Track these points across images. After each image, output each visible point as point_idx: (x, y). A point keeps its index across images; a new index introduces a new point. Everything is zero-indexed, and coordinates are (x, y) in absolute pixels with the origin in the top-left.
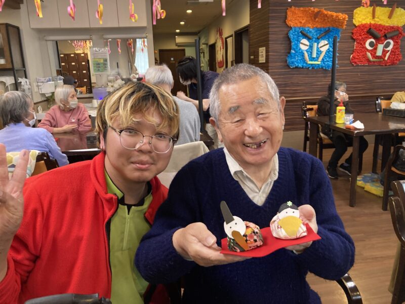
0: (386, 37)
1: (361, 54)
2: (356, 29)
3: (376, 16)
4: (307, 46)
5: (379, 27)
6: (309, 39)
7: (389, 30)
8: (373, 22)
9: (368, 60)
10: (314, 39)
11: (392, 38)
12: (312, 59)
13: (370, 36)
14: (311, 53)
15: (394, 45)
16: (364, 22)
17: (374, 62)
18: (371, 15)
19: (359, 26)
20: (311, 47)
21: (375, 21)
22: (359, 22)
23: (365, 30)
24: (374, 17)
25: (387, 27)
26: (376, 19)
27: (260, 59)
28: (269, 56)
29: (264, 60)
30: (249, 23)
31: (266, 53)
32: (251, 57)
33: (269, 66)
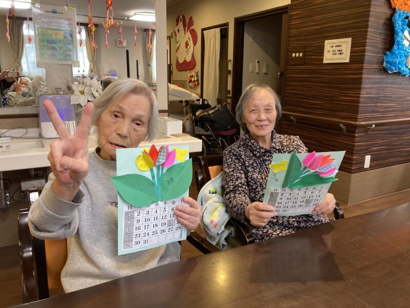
4: (408, 41)
27: (329, 57)
28: (364, 52)
29: (346, 58)
30: (290, 3)
31: (352, 47)
32: (294, 55)
33: (362, 69)
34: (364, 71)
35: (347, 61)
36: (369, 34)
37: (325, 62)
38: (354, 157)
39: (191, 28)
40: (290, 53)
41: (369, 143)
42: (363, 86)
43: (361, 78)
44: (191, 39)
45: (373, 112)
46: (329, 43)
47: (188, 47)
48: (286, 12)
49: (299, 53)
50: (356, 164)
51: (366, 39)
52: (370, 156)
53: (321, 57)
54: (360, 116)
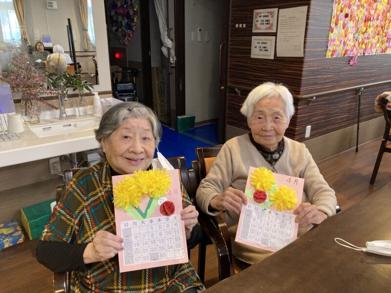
32: (237, 26)
38: (297, 129)
40: (233, 24)
41: (310, 114)
45: (314, 84)
49: (243, 24)
50: (298, 134)
52: (310, 126)
54: (302, 89)
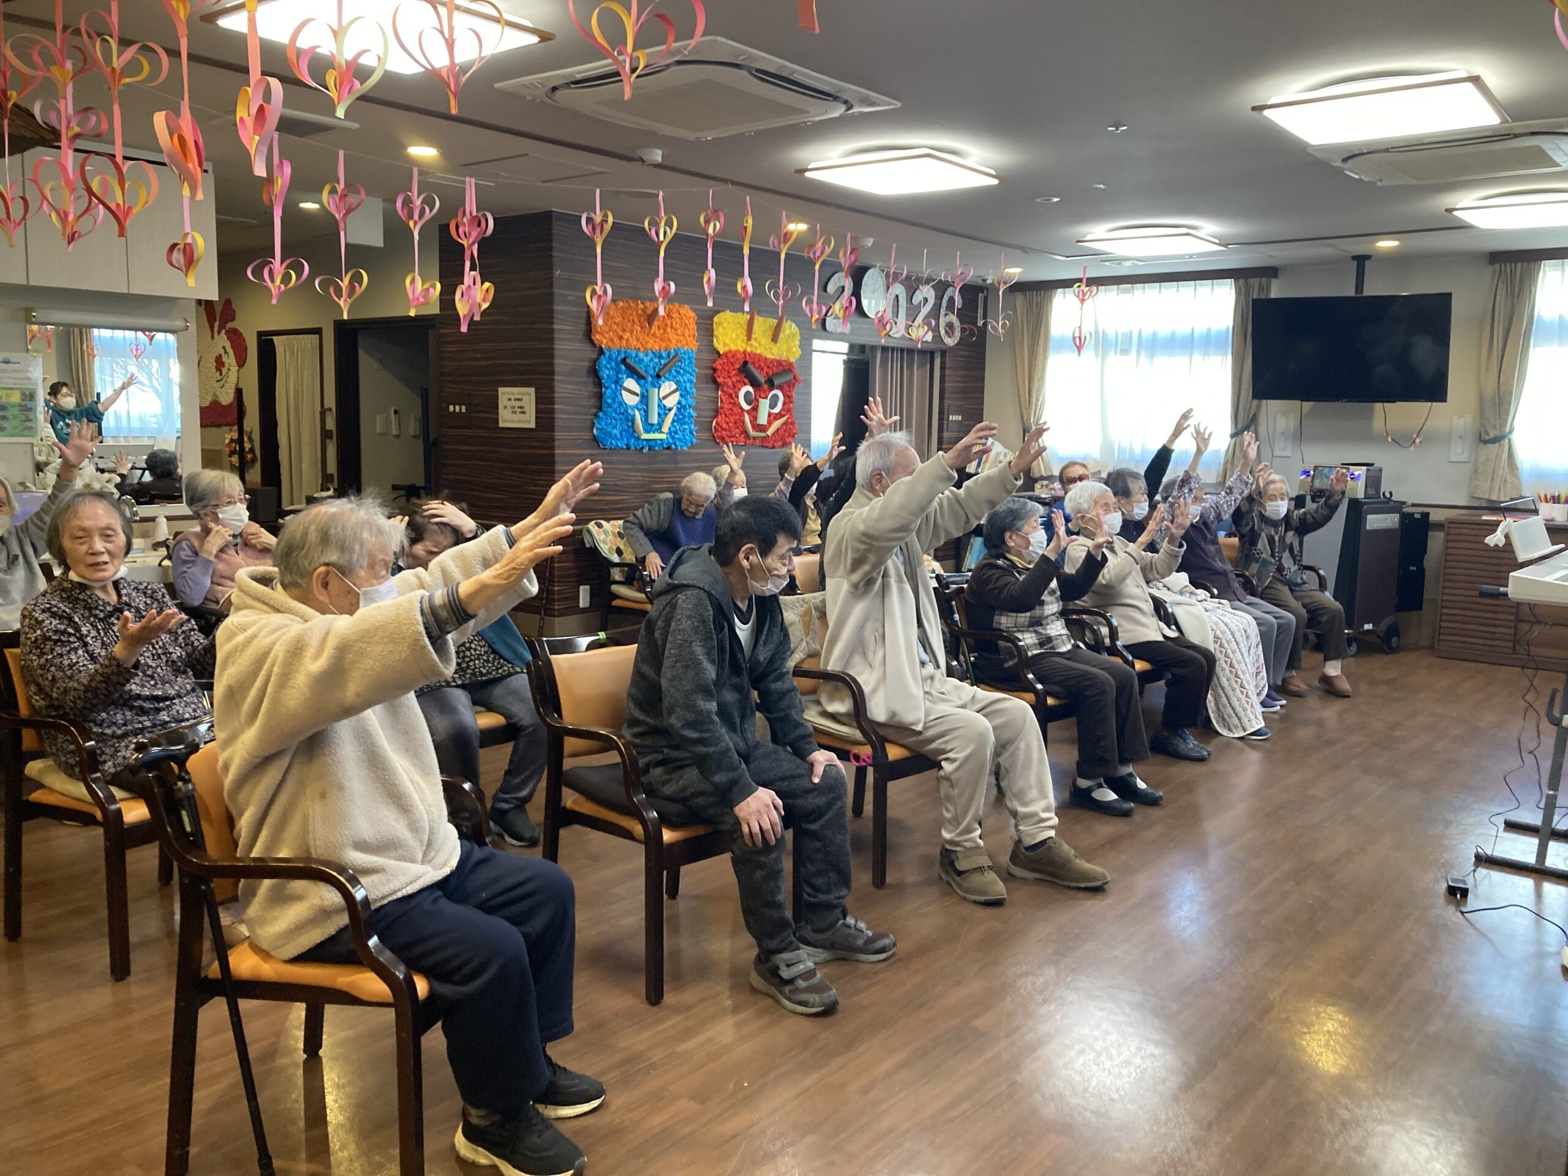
0: (772, 386)
1: (732, 418)
2: (719, 361)
3: (754, 336)
4: (636, 394)
5: (759, 359)
6: (639, 377)
7: (775, 370)
8: (749, 350)
9: (745, 432)
10: (650, 379)
11: (780, 388)
12: (649, 427)
13: (746, 381)
14: (646, 411)
15: (784, 404)
16: (733, 348)
17: (754, 438)
18: (745, 332)
19: (726, 354)
20: (645, 398)
21: (751, 346)
22: (725, 344)
23: (737, 366)
24: (749, 337)
25: (772, 361)
26: (753, 342)
27: (508, 418)
28: (553, 412)
29: (529, 421)
30: (437, 311)
31: (537, 403)
32: (451, 408)
33: (553, 440)
34: (557, 443)
35: (533, 425)
36: (556, 384)
37: (501, 425)
39: (230, 325)
40: (444, 405)
42: (557, 468)
43: (553, 455)
44: (231, 352)
46: (504, 393)
47: (224, 370)
48: (433, 326)
49: (460, 405)
50: (560, 600)
51: (553, 392)
53: (494, 416)
